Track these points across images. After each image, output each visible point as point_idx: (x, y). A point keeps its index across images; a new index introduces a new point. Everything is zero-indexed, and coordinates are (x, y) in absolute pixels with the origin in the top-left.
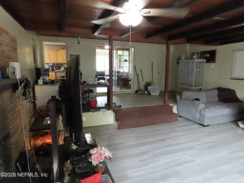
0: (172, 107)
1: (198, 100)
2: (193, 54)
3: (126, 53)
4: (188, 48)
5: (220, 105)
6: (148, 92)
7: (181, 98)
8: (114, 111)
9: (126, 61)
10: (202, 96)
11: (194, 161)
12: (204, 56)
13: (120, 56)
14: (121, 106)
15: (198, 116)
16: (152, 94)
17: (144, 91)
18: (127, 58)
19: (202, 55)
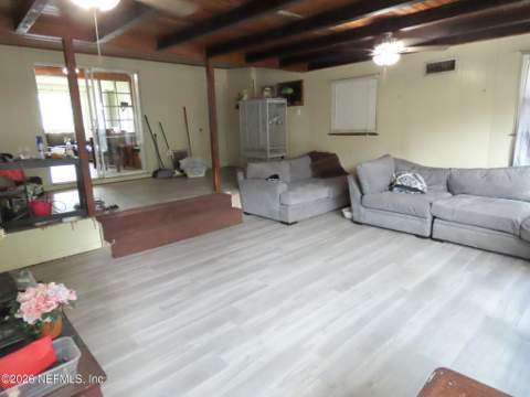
0: (230, 196)
1: (276, 177)
2: (263, 89)
3: (123, 86)
4: (256, 75)
5: (314, 183)
6: (182, 171)
7: (245, 177)
8: (99, 219)
9: (124, 105)
10: (284, 169)
11: (266, 286)
12: (284, 92)
13: (109, 93)
14: (116, 207)
15: (276, 206)
16: (191, 176)
17: (172, 171)
18: (127, 99)
19: (279, 90)
